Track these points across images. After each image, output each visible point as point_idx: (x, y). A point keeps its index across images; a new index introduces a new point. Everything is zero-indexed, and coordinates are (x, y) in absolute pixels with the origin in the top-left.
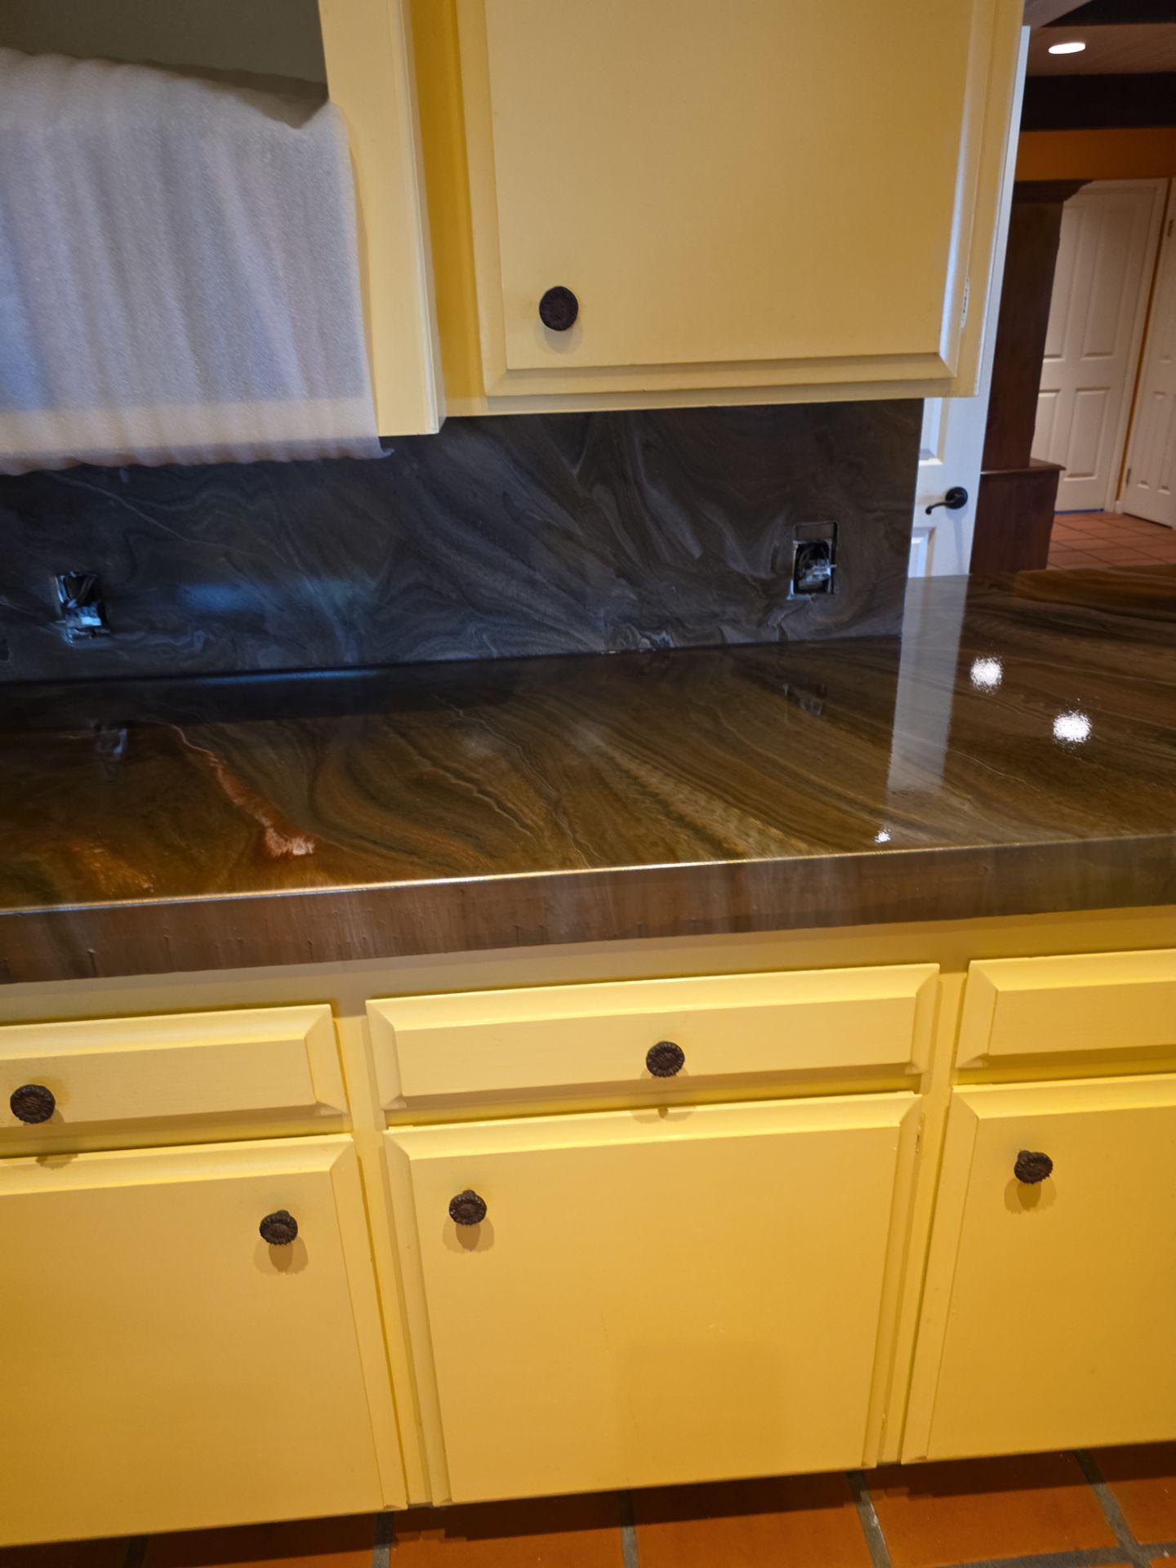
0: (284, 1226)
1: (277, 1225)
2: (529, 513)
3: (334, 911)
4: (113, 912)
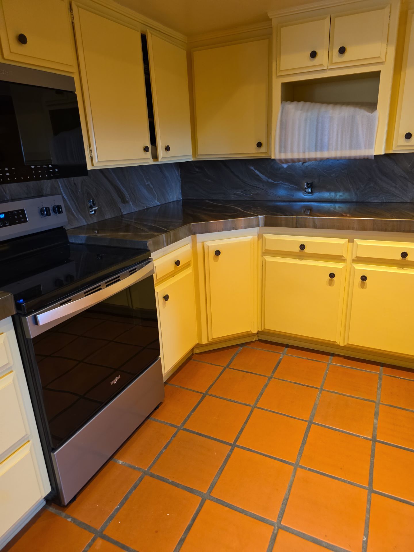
1: (332, 275)
2: (398, 174)
4: (322, 218)
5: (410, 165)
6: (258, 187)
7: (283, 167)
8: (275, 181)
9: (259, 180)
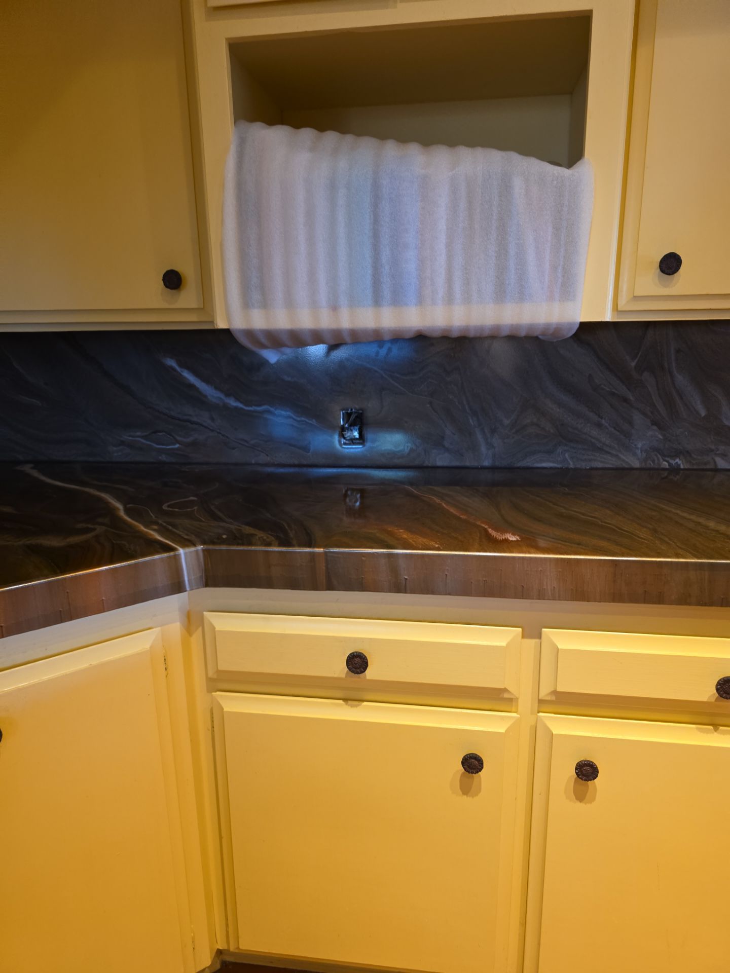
0: (476, 762)
1: (473, 760)
2: (602, 386)
3: (540, 569)
4: (423, 556)
5: (636, 361)
6: (197, 423)
7: (267, 361)
8: (246, 406)
9: (199, 400)
